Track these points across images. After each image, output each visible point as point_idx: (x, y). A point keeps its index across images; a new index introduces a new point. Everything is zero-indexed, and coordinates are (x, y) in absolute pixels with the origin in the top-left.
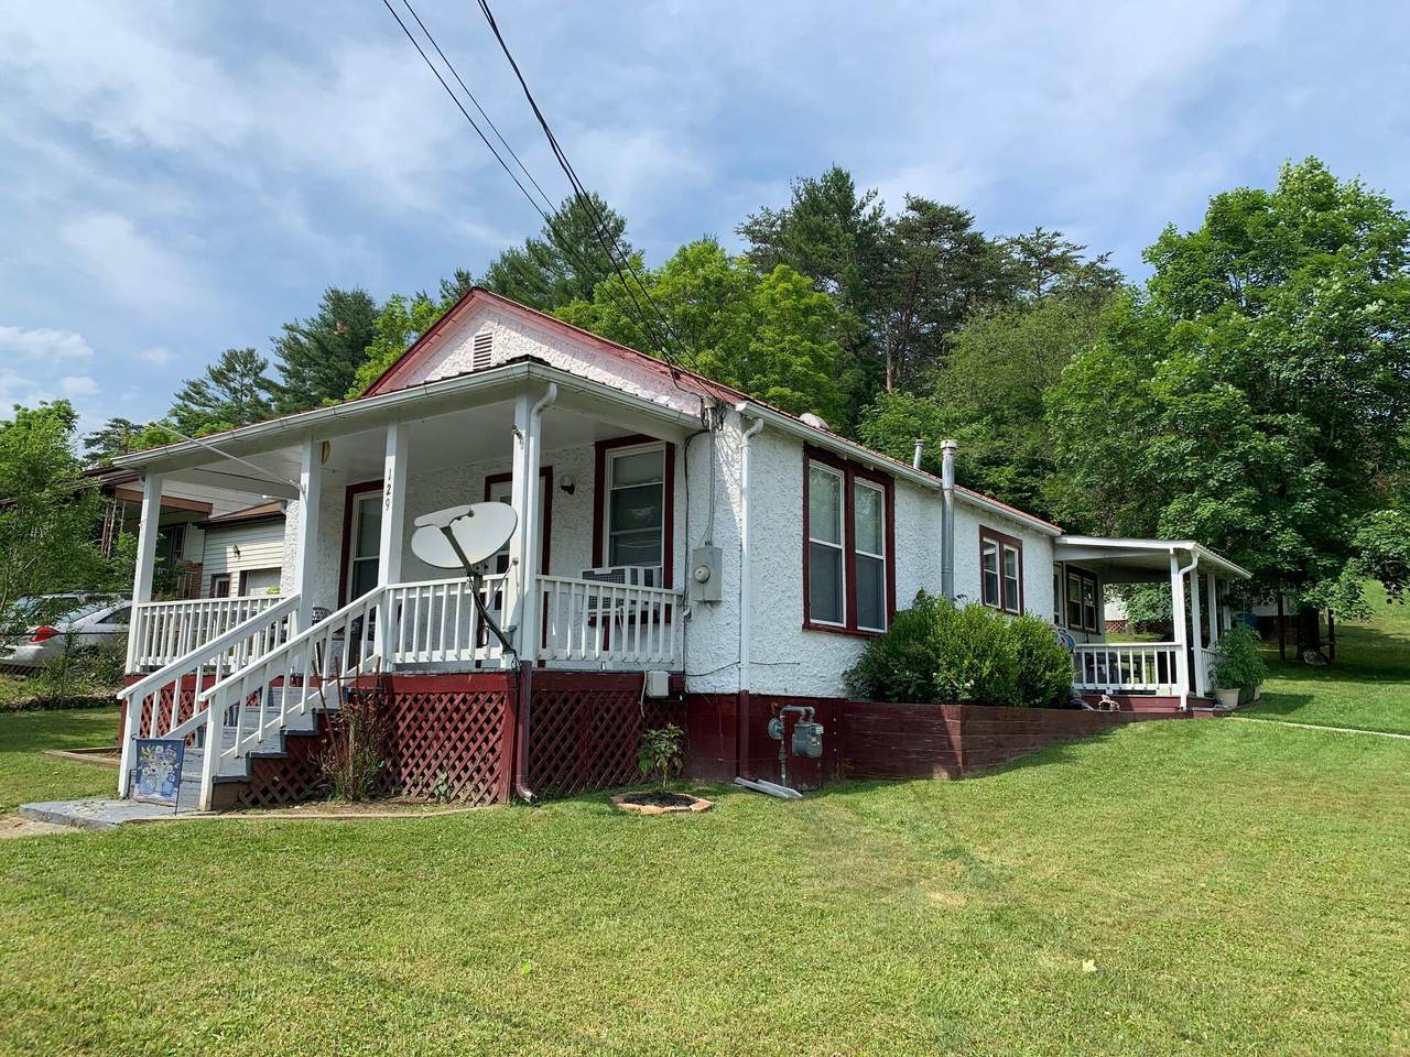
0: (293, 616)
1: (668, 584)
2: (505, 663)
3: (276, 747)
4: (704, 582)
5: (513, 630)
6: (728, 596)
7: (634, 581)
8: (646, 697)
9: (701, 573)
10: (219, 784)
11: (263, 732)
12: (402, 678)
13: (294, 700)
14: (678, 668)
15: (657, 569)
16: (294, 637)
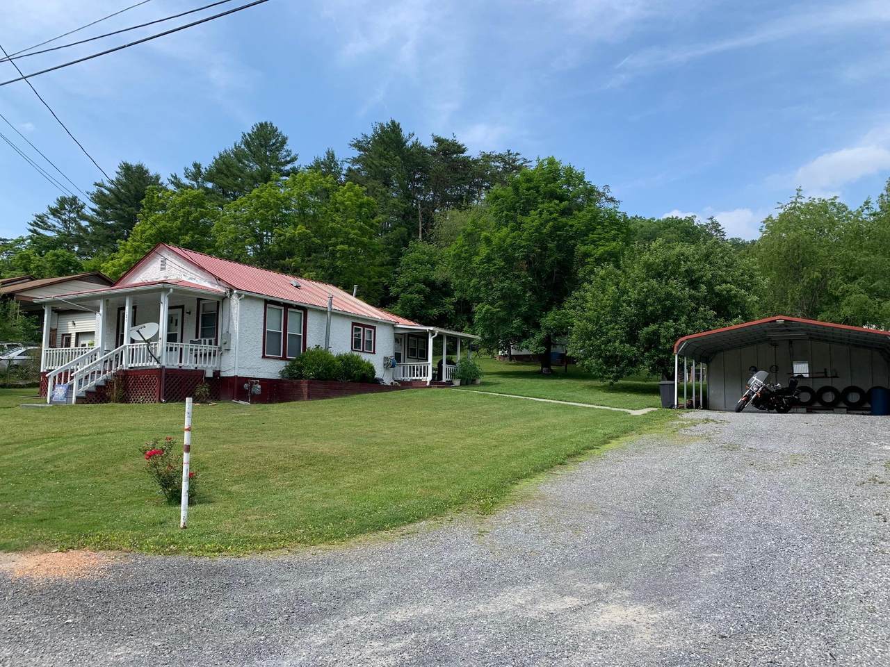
0: (98, 354)
1: (216, 344)
2: (158, 366)
3: (94, 389)
4: (225, 343)
5: (159, 358)
6: (232, 348)
7: (205, 344)
8: (205, 378)
9: (224, 341)
10: (77, 398)
11: (90, 385)
12: (130, 371)
13: (98, 377)
14: (218, 369)
15: (213, 339)
16: (99, 359)
